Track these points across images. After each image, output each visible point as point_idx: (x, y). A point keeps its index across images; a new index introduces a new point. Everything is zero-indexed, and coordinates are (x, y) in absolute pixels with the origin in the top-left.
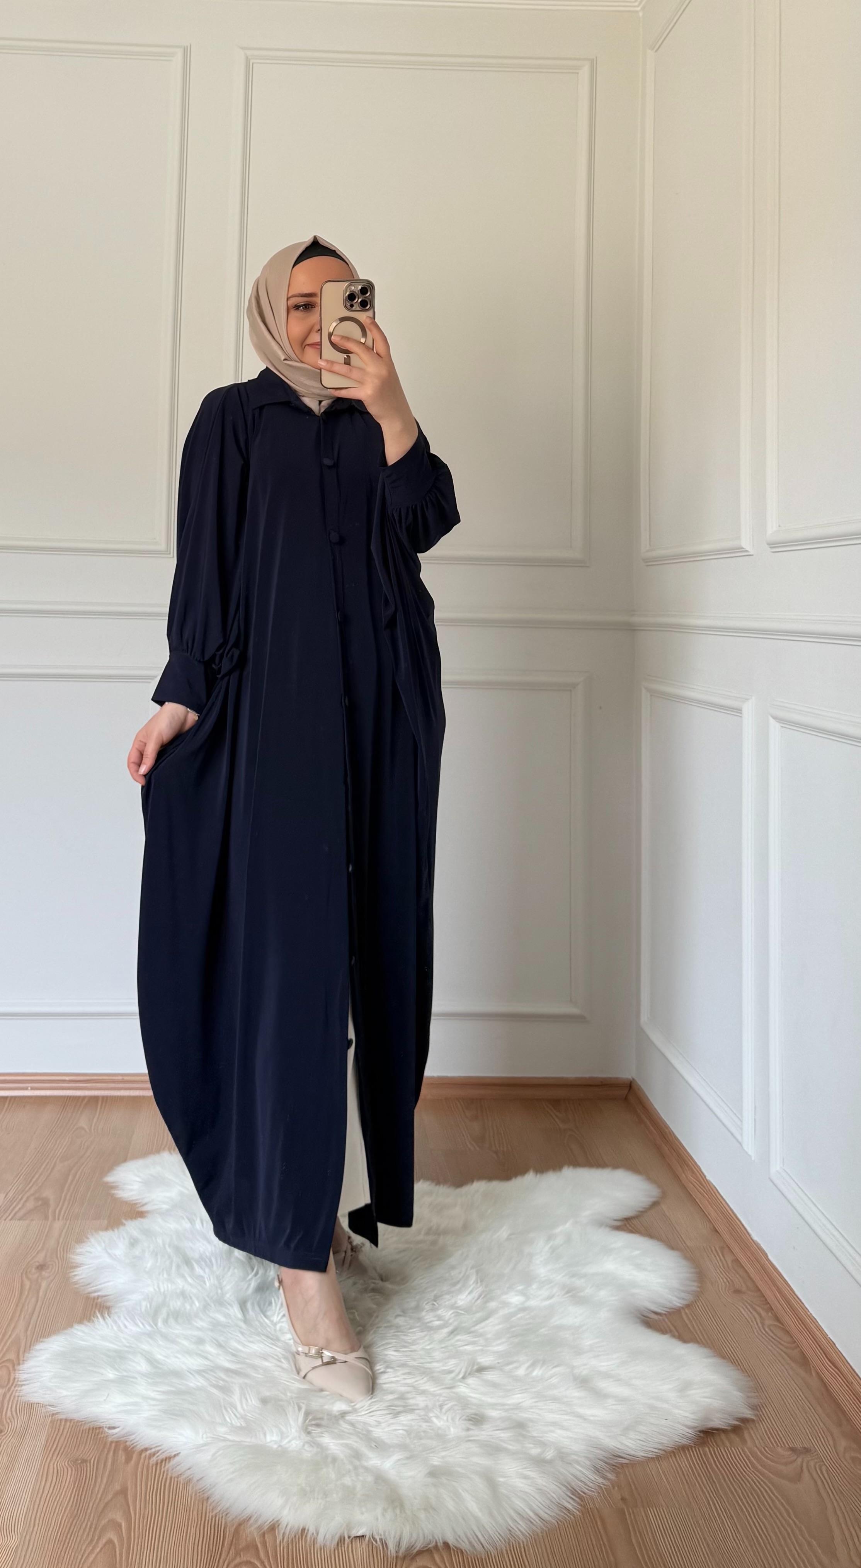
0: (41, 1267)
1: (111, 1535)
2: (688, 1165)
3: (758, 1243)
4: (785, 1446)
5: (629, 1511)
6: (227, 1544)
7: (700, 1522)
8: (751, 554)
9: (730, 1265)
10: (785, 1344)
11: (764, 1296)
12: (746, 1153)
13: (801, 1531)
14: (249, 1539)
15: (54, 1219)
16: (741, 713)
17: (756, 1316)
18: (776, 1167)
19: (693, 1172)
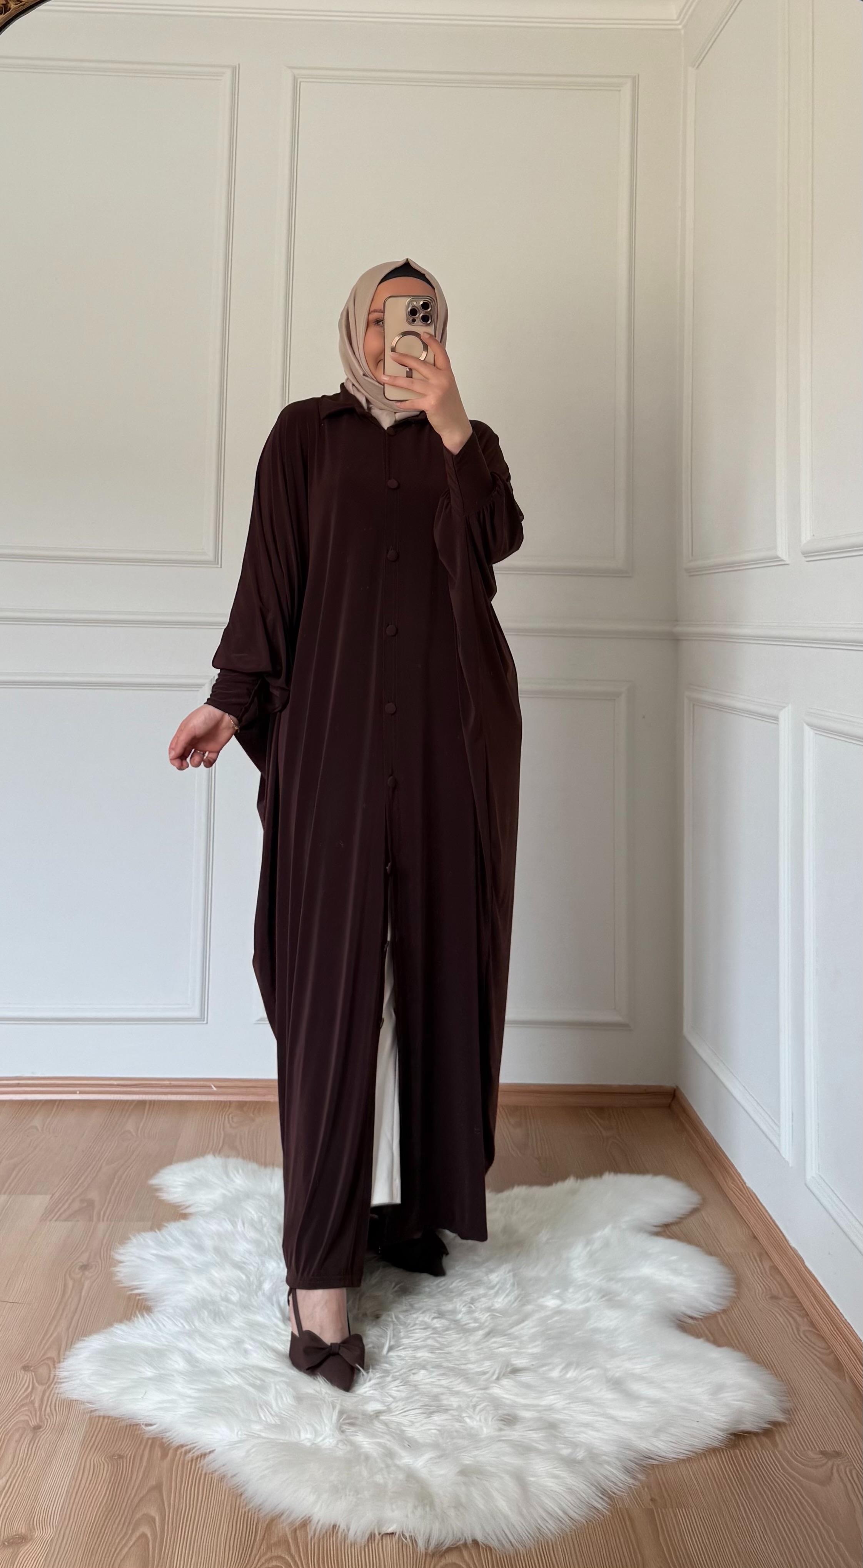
0: (85, 1267)
1: (145, 1529)
2: (728, 1173)
3: (795, 1249)
4: (815, 1448)
5: (657, 1512)
6: (259, 1540)
7: (729, 1523)
8: (786, 563)
9: (767, 1270)
10: (820, 1349)
11: (800, 1303)
12: (784, 1159)
13: (828, 1532)
14: (280, 1535)
15: (99, 1220)
16: (778, 721)
17: (792, 1322)
18: (812, 1171)
19: (734, 1180)
